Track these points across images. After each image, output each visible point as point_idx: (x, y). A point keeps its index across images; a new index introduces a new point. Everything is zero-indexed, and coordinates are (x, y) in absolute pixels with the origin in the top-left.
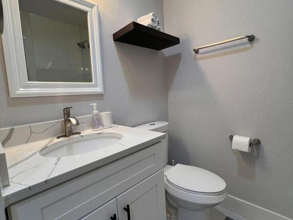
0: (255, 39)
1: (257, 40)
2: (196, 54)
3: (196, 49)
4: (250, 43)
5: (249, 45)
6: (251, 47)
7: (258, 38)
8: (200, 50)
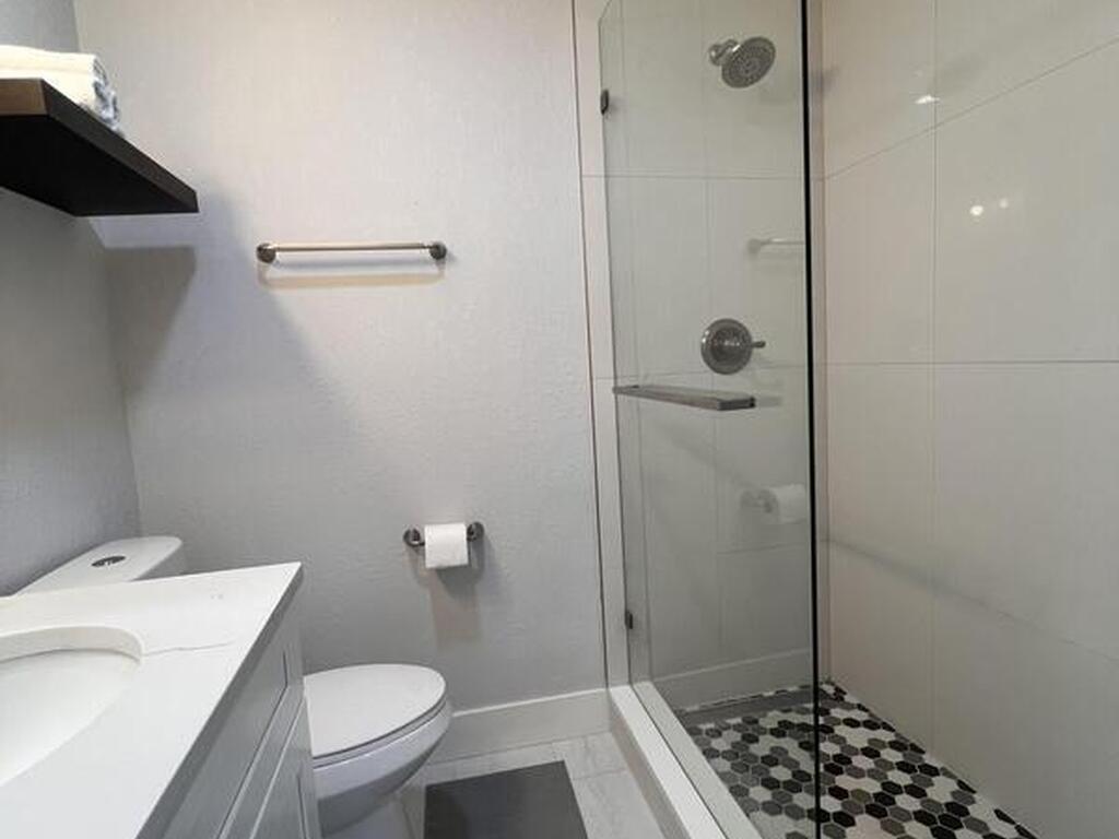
0: (447, 257)
1: (453, 259)
2: (263, 264)
3: (270, 247)
4: (438, 264)
5: (433, 269)
6: (441, 276)
7: (455, 254)
8: (278, 254)
